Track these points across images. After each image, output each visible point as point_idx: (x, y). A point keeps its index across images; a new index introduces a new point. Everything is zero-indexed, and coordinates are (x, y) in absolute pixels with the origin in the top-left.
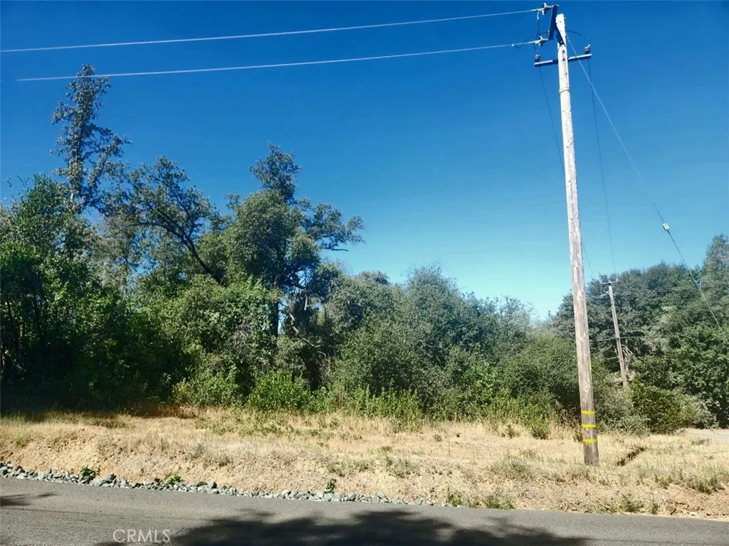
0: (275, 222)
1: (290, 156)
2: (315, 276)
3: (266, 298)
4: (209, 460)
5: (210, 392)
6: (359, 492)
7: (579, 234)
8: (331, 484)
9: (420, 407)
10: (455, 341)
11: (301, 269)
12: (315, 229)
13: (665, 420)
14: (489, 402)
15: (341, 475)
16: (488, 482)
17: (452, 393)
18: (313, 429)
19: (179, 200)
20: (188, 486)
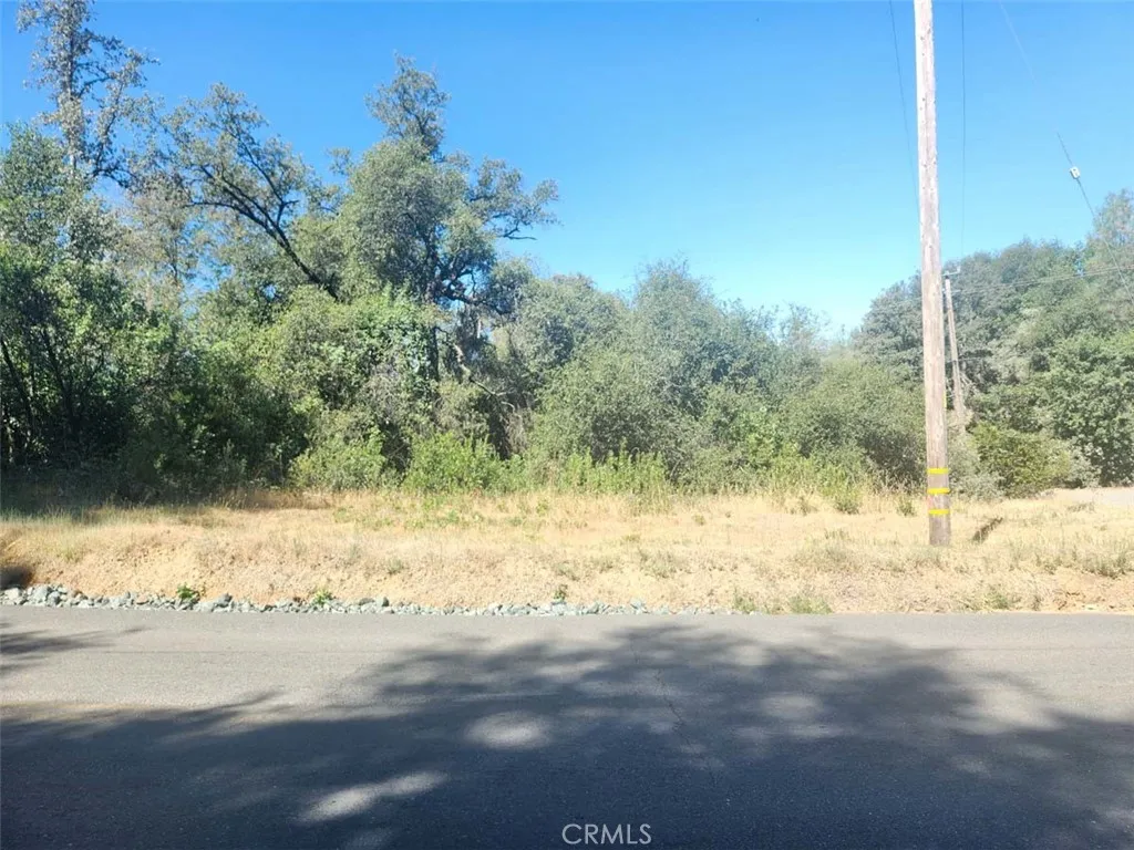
0: (419, 193)
1: (431, 76)
2: (492, 282)
3: (417, 321)
4: (371, 565)
5: (347, 468)
6: (603, 601)
7: (935, 190)
8: (561, 593)
9: (668, 477)
10: (716, 376)
11: (467, 272)
12: (482, 204)
13: (1025, 478)
14: (767, 465)
15: (574, 579)
16: (792, 577)
17: (713, 455)
18: (512, 516)
19: (255, 160)
20: (346, 605)
